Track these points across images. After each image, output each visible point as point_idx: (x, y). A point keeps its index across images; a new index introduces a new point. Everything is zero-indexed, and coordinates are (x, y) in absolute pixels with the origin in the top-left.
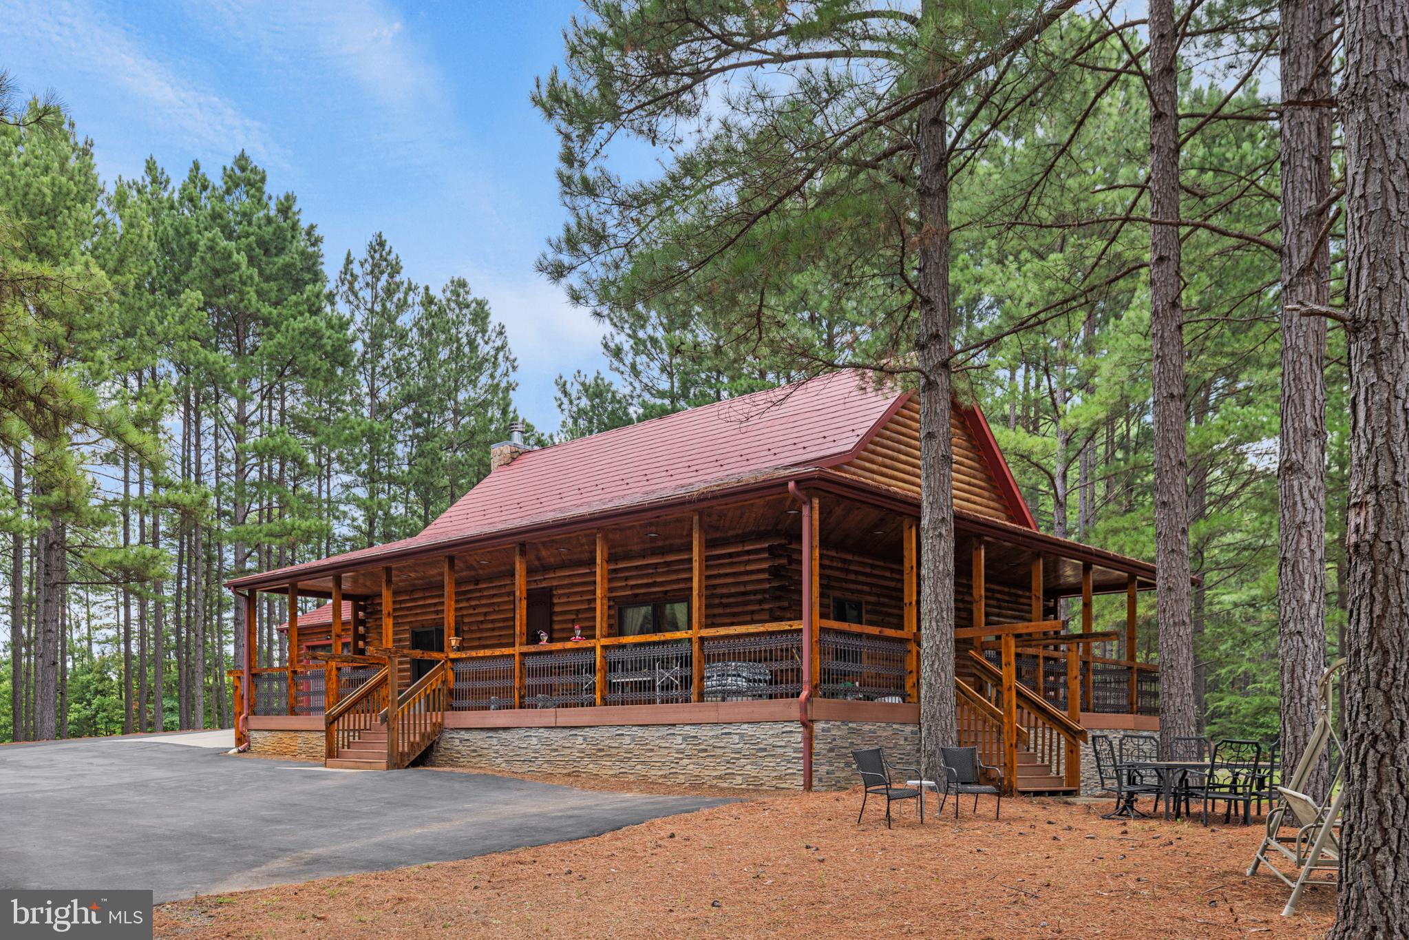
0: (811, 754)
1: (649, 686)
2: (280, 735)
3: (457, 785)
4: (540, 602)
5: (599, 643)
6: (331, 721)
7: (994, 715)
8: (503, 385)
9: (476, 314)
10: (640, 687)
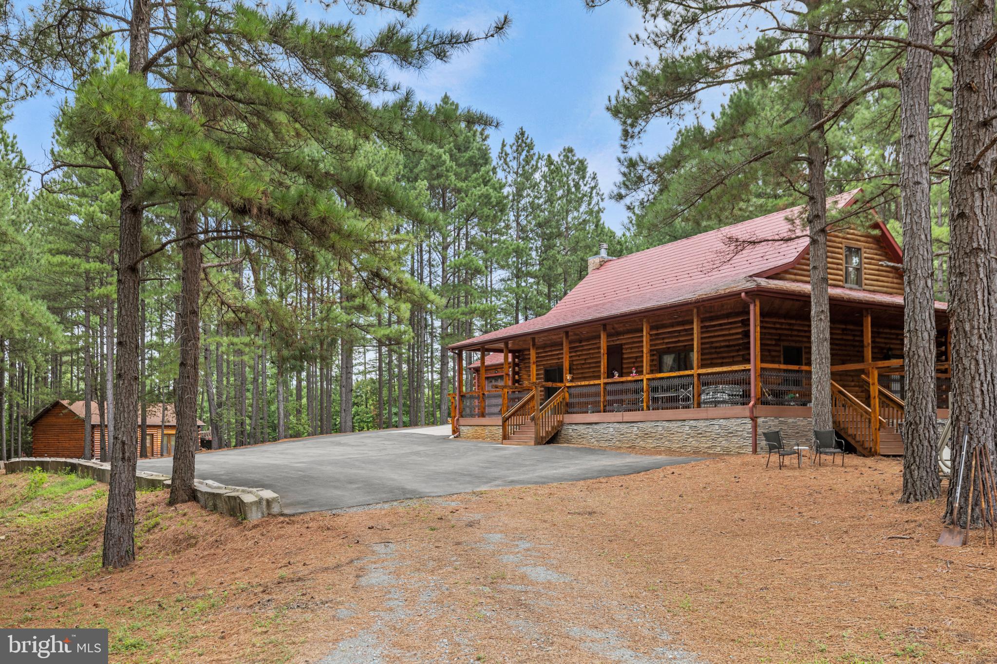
0: (756, 435)
1: (675, 399)
2: (476, 428)
3: (571, 453)
4: (615, 353)
5: (645, 377)
6: (505, 420)
7: (867, 412)
8: (596, 208)
9: (578, 168)
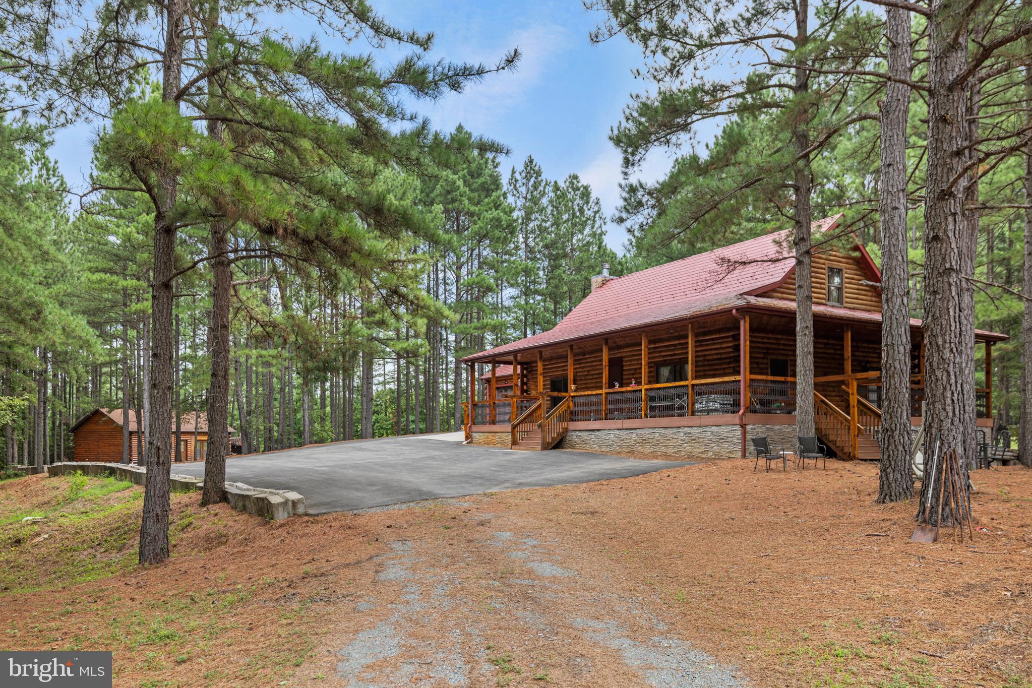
0: (745, 441)
1: (671, 408)
2: (487, 434)
3: (575, 457)
4: (616, 366)
5: (644, 387)
6: (514, 427)
7: (846, 420)
9: (583, 194)
10: (667, 408)
